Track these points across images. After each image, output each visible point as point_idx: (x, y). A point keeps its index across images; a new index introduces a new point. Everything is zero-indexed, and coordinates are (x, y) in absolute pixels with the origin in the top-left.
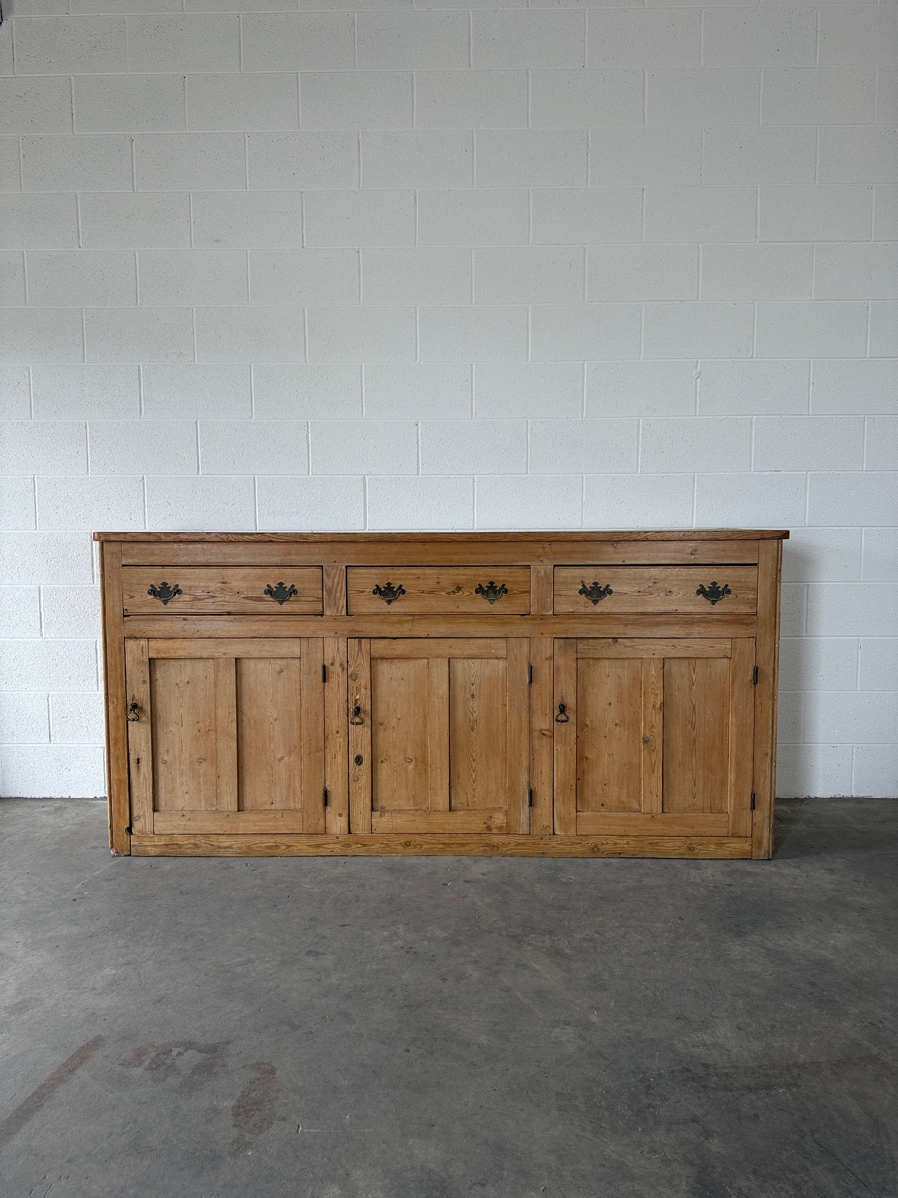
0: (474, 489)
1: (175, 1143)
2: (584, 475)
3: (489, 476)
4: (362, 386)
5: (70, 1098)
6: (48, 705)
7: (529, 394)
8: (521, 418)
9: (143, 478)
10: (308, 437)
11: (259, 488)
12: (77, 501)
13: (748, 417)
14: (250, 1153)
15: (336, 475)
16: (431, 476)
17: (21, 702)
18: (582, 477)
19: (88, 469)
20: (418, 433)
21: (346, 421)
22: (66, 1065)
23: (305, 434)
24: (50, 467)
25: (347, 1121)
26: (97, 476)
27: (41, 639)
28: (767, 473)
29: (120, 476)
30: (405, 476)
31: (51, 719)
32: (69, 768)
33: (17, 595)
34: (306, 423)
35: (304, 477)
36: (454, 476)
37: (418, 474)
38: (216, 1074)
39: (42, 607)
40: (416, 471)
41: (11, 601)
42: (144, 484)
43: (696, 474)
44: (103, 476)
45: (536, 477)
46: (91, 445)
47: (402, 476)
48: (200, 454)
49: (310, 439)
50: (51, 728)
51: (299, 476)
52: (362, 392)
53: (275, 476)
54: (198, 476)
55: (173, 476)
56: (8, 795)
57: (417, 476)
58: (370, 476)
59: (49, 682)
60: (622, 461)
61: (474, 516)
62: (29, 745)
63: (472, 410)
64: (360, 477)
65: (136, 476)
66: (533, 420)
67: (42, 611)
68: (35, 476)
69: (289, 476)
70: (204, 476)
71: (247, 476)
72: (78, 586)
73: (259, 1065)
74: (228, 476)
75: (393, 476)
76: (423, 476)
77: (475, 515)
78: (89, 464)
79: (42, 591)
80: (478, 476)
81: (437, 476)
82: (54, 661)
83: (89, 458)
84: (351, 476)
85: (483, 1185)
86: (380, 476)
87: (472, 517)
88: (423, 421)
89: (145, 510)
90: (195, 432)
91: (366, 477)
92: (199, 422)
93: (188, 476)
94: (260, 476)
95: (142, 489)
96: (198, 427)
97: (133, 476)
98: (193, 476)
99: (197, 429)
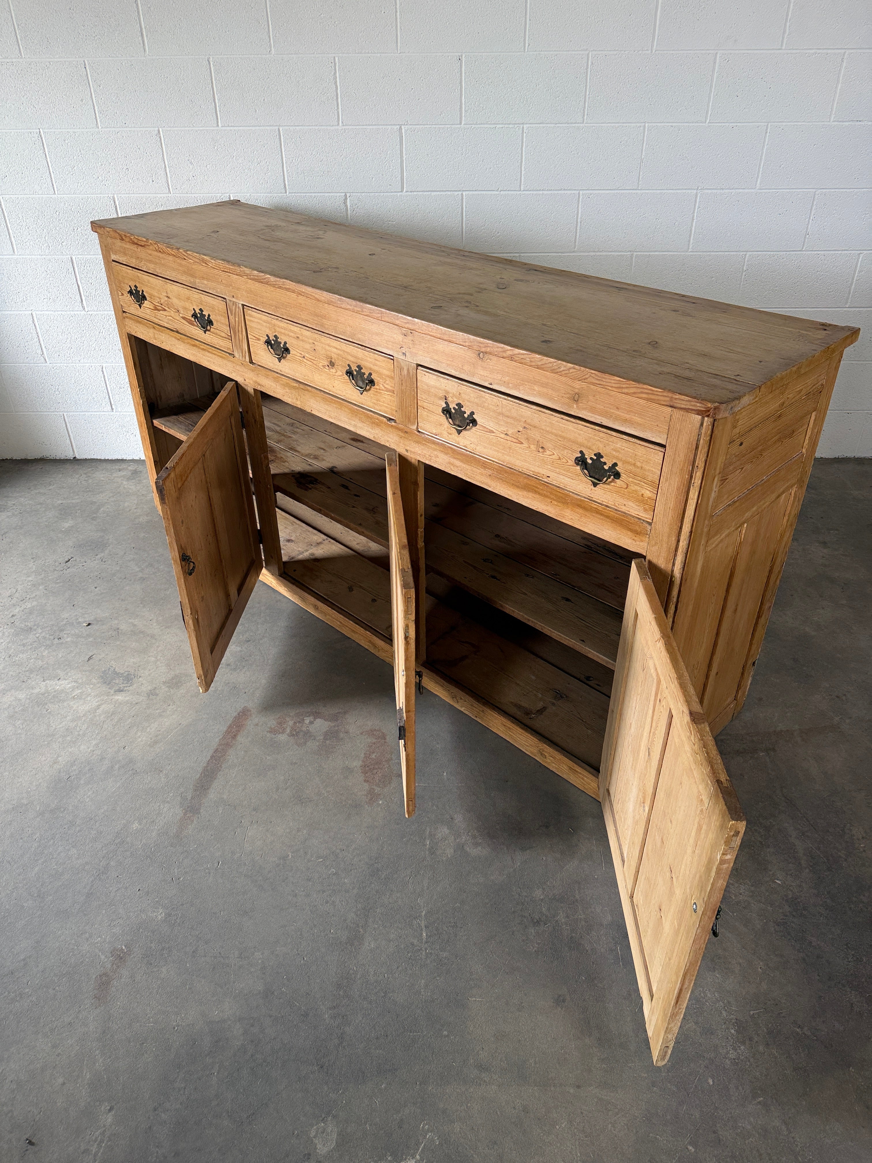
0: (522, 142)
1: (325, 795)
2: (647, 125)
3: (541, 125)
4: (396, 8)
5: (239, 760)
6: (104, 376)
7: (593, 18)
8: (582, 50)
9: (159, 131)
10: (336, 77)
11: (285, 141)
12: (93, 161)
13: (840, 51)
14: (381, 802)
15: (369, 125)
16: (476, 126)
17: (77, 374)
18: (644, 126)
19: (97, 122)
20: (461, 71)
21: (379, 55)
22: (228, 732)
23: (332, 73)
24: (54, 118)
25: (445, 778)
26: (109, 129)
27: (84, 312)
28: (847, 124)
29: (133, 129)
30: (446, 126)
31: (109, 389)
32: (135, 433)
33: (50, 266)
34: (332, 58)
35: (334, 127)
36: (501, 126)
37: (460, 124)
38: (342, 739)
39: (78, 279)
40: (459, 120)
41: (45, 273)
42: (161, 140)
43: (769, 124)
44: (113, 129)
45: (593, 126)
46: (95, 91)
47: (443, 126)
48: (217, 101)
49: (338, 79)
50: (111, 398)
51: (328, 128)
52: (396, 15)
53: (302, 127)
54: (217, 128)
55: (190, 128)
56: (84, 457)
57: (459, 126)
58: (407, 126)
59: (100, 355)
60: (691, 107)
61: (521, 175)
62: (94, 413)
63: (525, 40)
64: (395, 127)
65: (151, 129)
66: (596, 53)
67: (79, 283)
68: (41, 130)
69: (317, 128)
70: (224, 128)
71: (271, 128)
73: (372, 731)
74: (251, 128)
75: (433, 126)
76: (466, 126)
77: (523, 174)
78: (97, 115)
79: (75, 262)
80: (528, 125)
81: (482, 126)
82: (101, 334)
83: (96, 107)
84: (385, 127)
85: (547, 827)
86: (418, 127)
87: (519, 176)
88: (467, 54)
89: (166, 170)
90: (209, 73)
91: (403, 127)
92: (211, 59)
93: (207, 128)
94: (285, 127)
95: (160, 144)
96: (212, 65)
97: (147, 129)
98: (213, 128)
99: (210, 68)
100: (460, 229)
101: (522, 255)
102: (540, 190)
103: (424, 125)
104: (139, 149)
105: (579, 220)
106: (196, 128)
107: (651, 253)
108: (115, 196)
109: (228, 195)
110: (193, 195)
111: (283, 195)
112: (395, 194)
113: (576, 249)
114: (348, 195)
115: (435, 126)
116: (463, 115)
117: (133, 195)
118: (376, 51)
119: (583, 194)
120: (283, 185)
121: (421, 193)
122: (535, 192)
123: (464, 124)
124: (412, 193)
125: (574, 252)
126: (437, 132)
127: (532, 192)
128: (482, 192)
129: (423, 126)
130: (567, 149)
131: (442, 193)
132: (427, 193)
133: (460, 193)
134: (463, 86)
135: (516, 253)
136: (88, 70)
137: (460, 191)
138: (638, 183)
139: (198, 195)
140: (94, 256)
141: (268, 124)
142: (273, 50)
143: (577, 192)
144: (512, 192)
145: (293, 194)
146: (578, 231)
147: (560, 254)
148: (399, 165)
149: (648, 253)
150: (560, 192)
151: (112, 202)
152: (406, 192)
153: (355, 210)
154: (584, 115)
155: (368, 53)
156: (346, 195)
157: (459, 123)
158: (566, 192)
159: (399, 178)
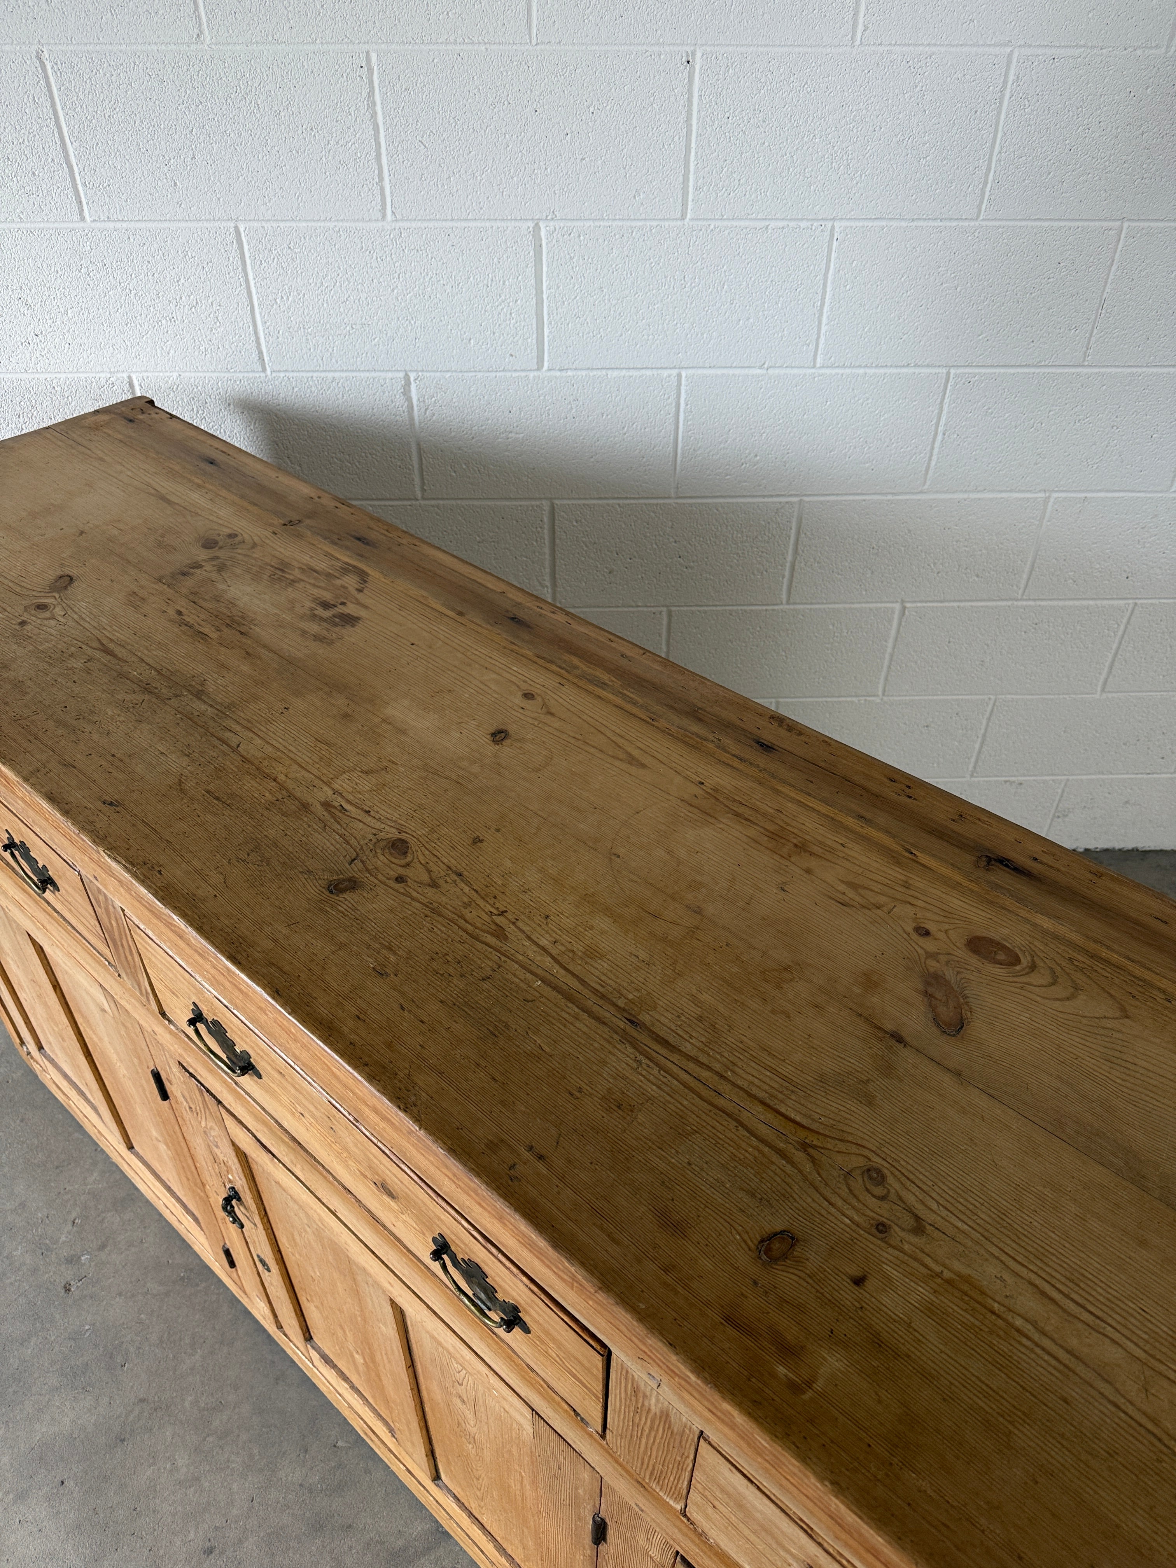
0: (828, 261)
2: (1126, 224)
3: (876, 223)
8: (995, 45)
10: (374, 103)
11: (253, 257)
15: (459, 220)
16: (719, 223)
18: (1120, 227)
20: (690, 91)
21: (483, 48)
23: (365, 94)
30: (648, 223)
34: (363, 56)
35: (373, 225)
36: (781, 224)
37: (683, 218)
40: (679, 208)
45: (998, 227)
47: (640, 223)
48: (73, 160)
49: (379, 108)
51: (359, 225)
53: (294, 224)
54: (82, 225)
57: (679, 223)
58: (552, 223)
61: (819, 334)
63: (856, 14)
64: (524, 225)
66: (1028, 49)
69: (331, 225)
70: (98, 225)
71: (216, 224)
74: (166, 225)
75: (615, 224)
76: (695, 223)
77: (823, 331)
80: (844, 224)
81: (735, 223)
84: (499, 224)
86: (580, 224)
87: (814, 338)
88: (708, 49)
90: (45, 90)
91: (542, 225)
92: (47, 55)
93: (56, 225)
94: (252, 224)
96: (50, 71)
98: (71, 225)
99: (47, 78)
100: (670, 449)
101: (806, 499)
102: (860, 366)
103: (594, 220)
105: (941, 429)
106: (28, 225)
107: (1089, 495)
109: (125, 375)
110: (42, 377)
111: (257, 375)
112: (523, 374)
113: (926, 487)
114: (412, 376)
115: (620, 223)
116: (690, 198)
118: (475, 40)
119: (955, 374)
120: (255, 356)
121: (584, 373)
122: (848, 371)
123: (692, 219)
124: (564, 374)
125: (921, 492)
126: (625, 238)
127: (840, 371)
128: (725, 371)
129: (591, 223)
130: (932, 279)
131: (632, 373)
132: (599, 373)
133: (674, 372)
134: (694, 128)
135: (791, 495)
137: (674, 368)
138: (1085, 353)
139: (53, 376)
141: (208, 217)
142: (206, 32)
143: (944, 371)
144: (795, 371)
145: (282, 375)
146: (936, 451)
147: (890, 497)
148: (533, 312)
149: (1083, 495)
150: (904, 370)
152: (550, 370)
153: (431, 408)
154: (981, 202)
155: (455, 42)
156: (407, 378)
157: (679, 216)
158: (917, 370)
159: (532, 340)
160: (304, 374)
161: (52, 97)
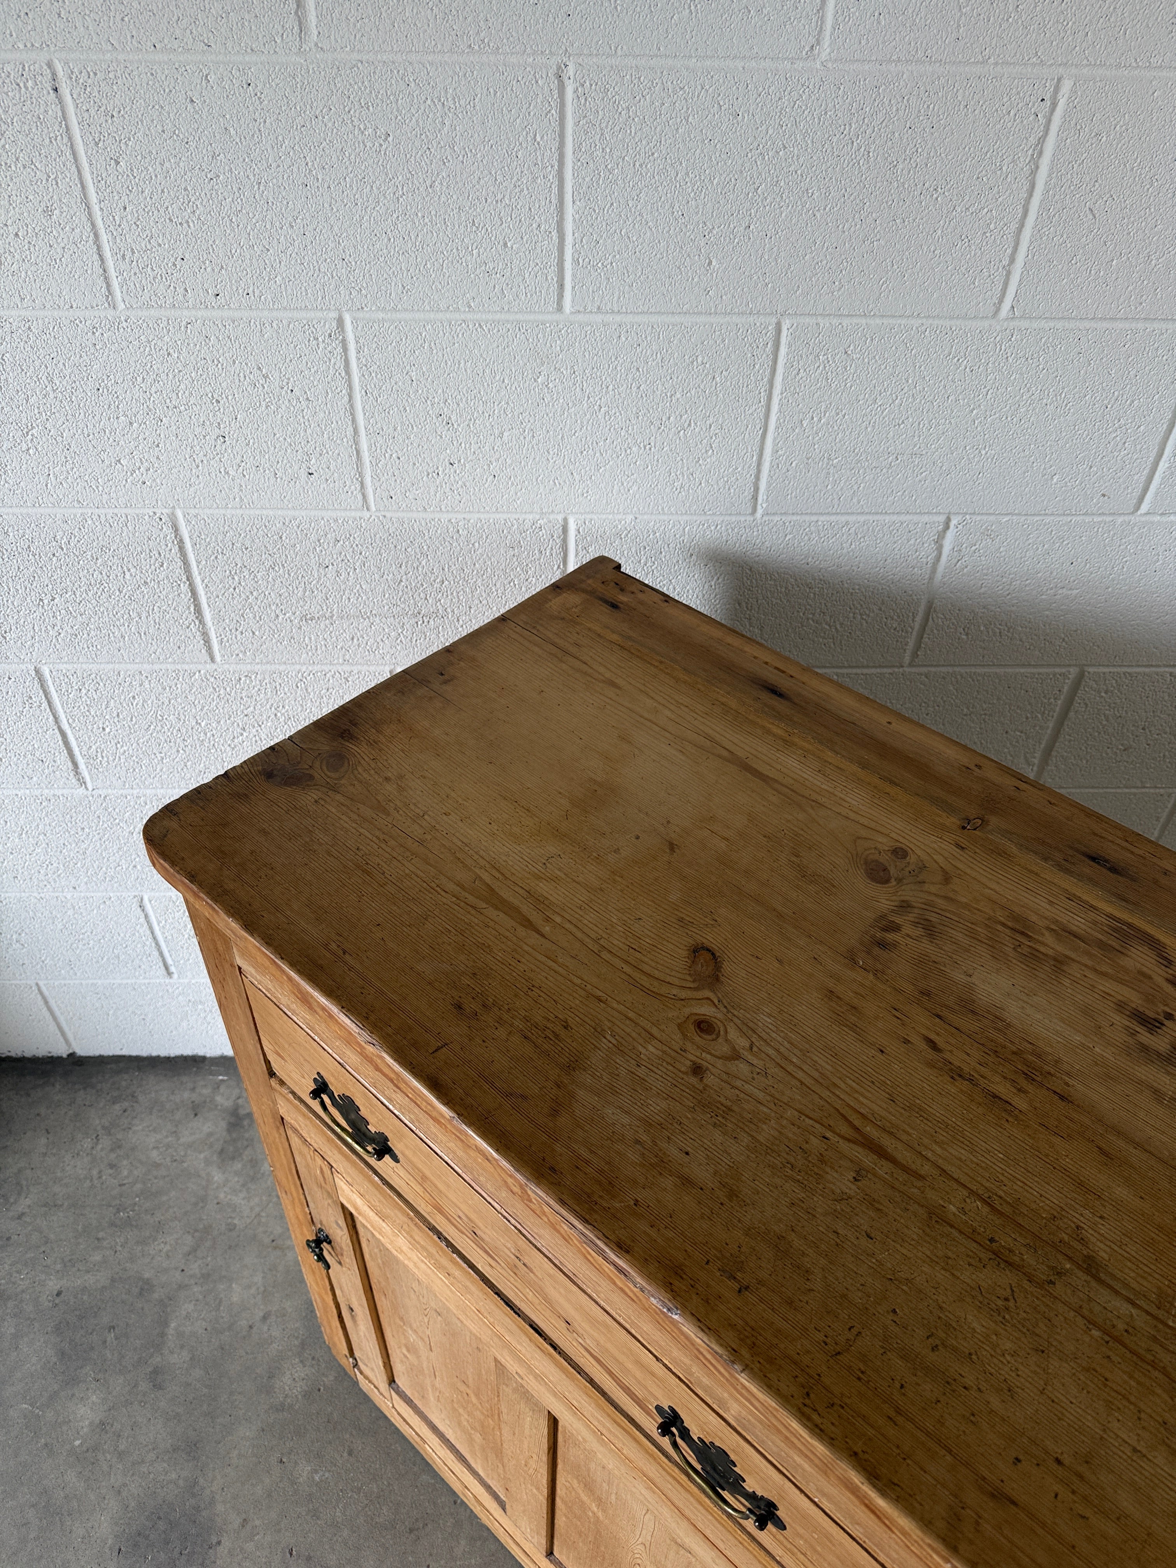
6: (146, 916)
9: (340, 322)
11: (789, 366)
15: (1104, 318)
19: (108, 286)
23: (1033, 140)
26: (153, 313)
29: (246, 314)
31: (161, 941)
34: (1050, 84)
35: (976, 323)
39: (63, 719)
42: (345, 349)
44: (172, 312)
46: (98, 179)
48: (568, 225)
49: (1045, 161)
50: (166, 954)
53: (863, 321)
54: (557, 317)
55: (457, 316)
56: (96, 1054)
62: (120, 983)
65: (311, 314)
67: (65, 727)
69: (916, 323)
70: (580, 317)
71: (752, 319)
72: (163, 667)
74: (677, 319)
78: (110, 263)
79: (49, 679)
83: (104, 237)
89: (356, 443)
90: (555, 125)
92: (571, 70)
93: (519, 317)
94: (802, 320)
95: (340, 365)
96: (569, 95)
97: (296, 315)
98: (541, 317)
99: (562, 105)
104: (266, 377)
106: (479, 317)
108: (179, 514)
109: (560, 518)
110: (445, 517)
111: (742, 519)
112: (1110, 518)
114: (955, 520)
117: (239, 512)
120: (748, 493)
136: (68, 99)
139: (460, 515)
140: (111, 666)
141: (742, 309)
142: (826, 42)
145: (776, 518)
151: (168, 530)
152: (1147, 514)
153: (965, 559)
156: (947, 522)
159: (1141, 477)
160: (807, 518)
161: (562, 136)
